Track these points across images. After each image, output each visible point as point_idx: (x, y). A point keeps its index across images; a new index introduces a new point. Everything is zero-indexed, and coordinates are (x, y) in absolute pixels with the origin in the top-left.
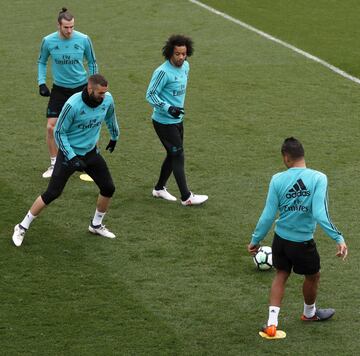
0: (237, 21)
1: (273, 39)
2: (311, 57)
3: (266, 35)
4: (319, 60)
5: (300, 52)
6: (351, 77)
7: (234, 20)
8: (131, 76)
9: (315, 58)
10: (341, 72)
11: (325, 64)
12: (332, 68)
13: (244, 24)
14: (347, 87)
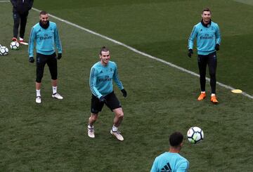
0: (74, 25)
1: (94, 33)
2: (116, 42)
3: (90, 31)
4: (121, 44)
5: (110, 39)
6: (140, 52)
7: (71, 24)
8: (15, 59)
9: (119, 43)
10: (134, 50)
11: (125, 45)
12: (129, 47)
13: (77, 26)
14: (137, 58)
